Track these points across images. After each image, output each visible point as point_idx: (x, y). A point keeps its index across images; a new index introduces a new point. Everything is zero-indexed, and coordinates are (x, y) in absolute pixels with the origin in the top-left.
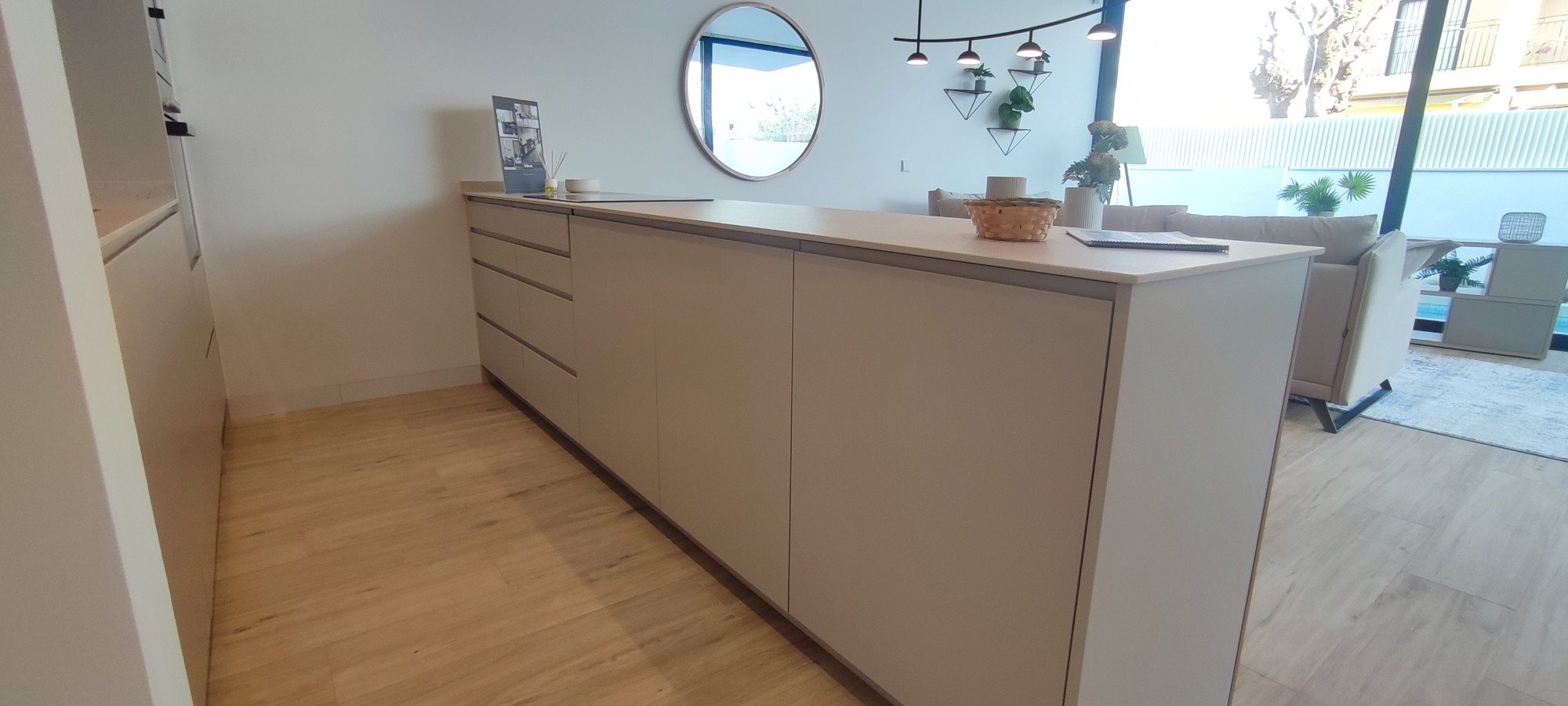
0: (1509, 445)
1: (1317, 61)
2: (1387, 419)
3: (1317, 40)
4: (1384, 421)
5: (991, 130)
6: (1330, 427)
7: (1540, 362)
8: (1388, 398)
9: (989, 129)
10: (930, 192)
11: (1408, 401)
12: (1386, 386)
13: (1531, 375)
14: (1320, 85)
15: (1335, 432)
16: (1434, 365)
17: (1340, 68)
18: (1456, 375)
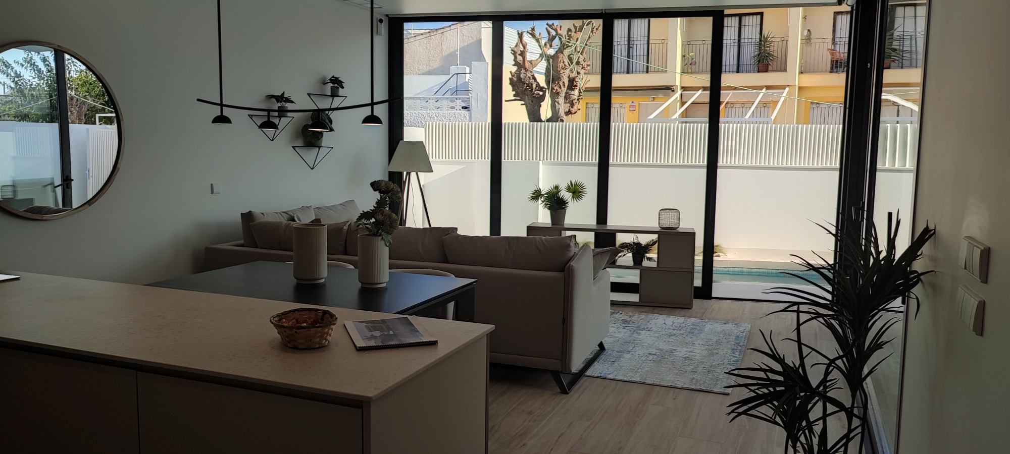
0: (662, 384)
1: (553, 77)
2: (599, 375)
3: (551, 60)
4: (597, 377)
5: (296, 149)
6: (564, 391)
7: (691, 310)
8: (603, 357)
9: (294, 147)
10: (242, 214)
11: (614, 357)
12: (601, 346)
13: (683, 322)
14: (558, 94)
15: (568, 393)
16: (633, 323)
17: (569, 81)
18: (644, 329)
